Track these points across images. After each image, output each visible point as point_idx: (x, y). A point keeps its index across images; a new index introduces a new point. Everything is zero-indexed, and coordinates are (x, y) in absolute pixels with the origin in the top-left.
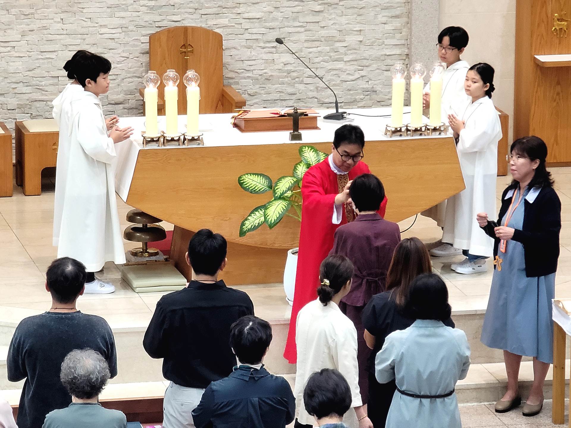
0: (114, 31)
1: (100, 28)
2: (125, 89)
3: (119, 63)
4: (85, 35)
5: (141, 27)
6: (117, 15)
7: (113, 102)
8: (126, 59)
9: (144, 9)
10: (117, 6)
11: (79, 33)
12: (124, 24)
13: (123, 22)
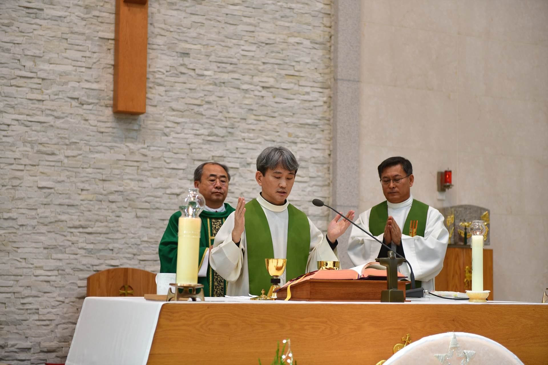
0: (49, 273)
1: (35, 270)
2: (58, 335)
3: (53, 307)
4: (19, 277)
5: (78, 270)
6: (55, 256)
7: (45, 350)
8: (61, 303)
9: (82, 252)
10: (55, 247)
11: (11, 274)
12: (61, 266)
13: (60, 264)
